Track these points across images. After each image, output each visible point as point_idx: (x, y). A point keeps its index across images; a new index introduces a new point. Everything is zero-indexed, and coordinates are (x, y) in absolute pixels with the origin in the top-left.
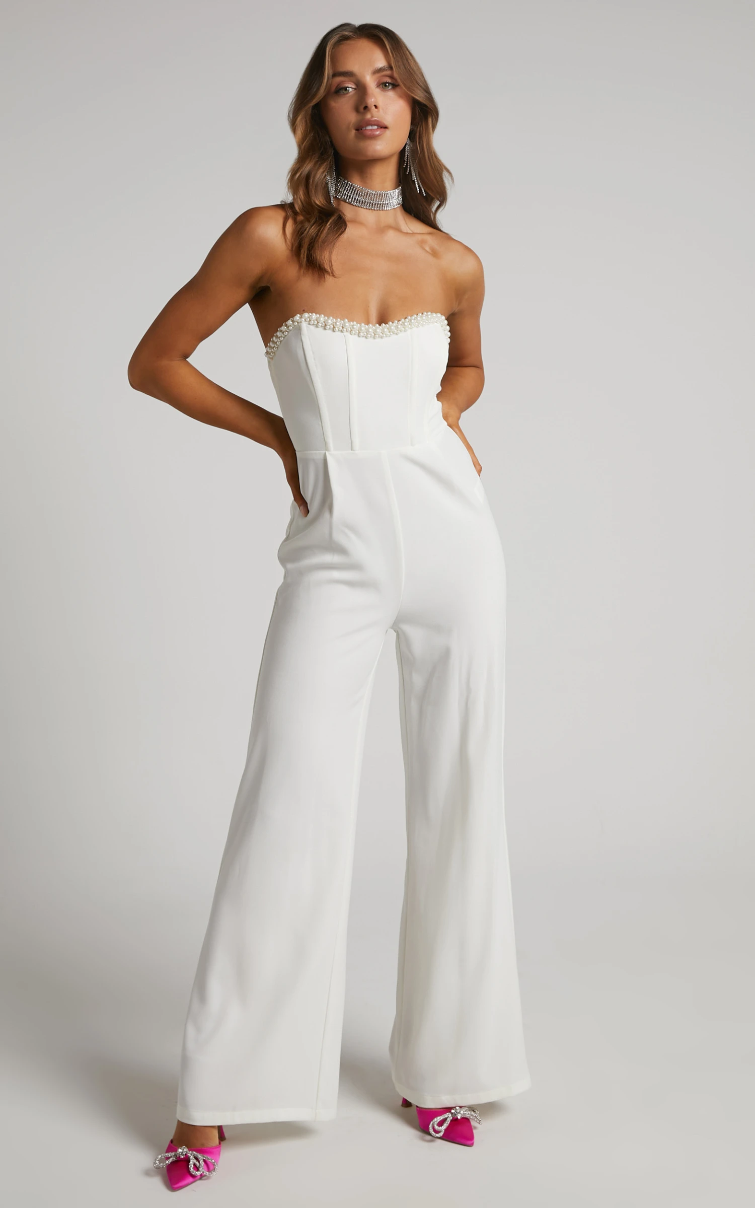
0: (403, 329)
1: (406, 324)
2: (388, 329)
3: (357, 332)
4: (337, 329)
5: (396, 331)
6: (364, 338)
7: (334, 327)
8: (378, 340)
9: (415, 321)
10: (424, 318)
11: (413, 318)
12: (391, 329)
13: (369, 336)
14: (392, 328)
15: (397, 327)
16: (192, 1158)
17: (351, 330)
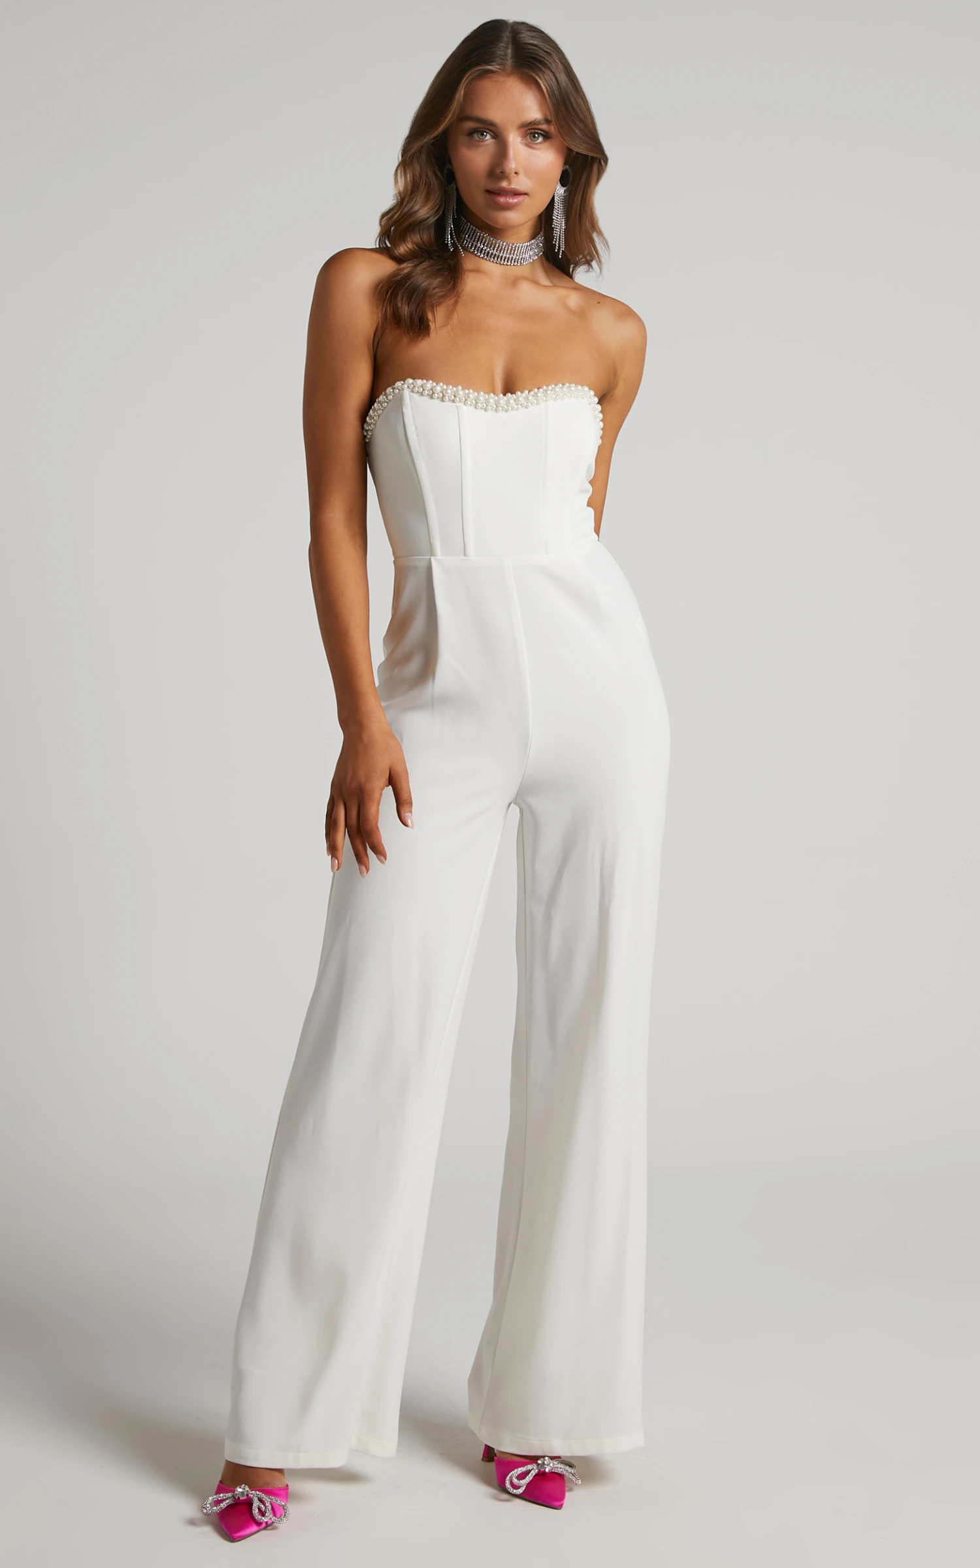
0: (535, 401)
1: (539, 395)
2: (515, 400)
3: (474, 402)
4: (447, 398)
5: (525, 403)
6: (483, 411)
7: (444, 396)
8: (501, 414)
9: (552, 392)
10: (565, 389)
11: (550, 388)
12: (519, 400)
13: (490, 408)
14: (521, 399)
15: (527, 398)
16: (256, 1499)
17: (466, 400)
